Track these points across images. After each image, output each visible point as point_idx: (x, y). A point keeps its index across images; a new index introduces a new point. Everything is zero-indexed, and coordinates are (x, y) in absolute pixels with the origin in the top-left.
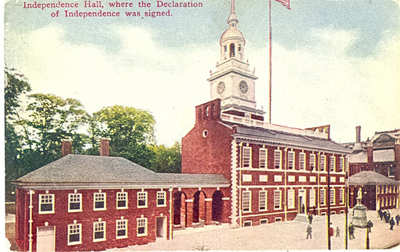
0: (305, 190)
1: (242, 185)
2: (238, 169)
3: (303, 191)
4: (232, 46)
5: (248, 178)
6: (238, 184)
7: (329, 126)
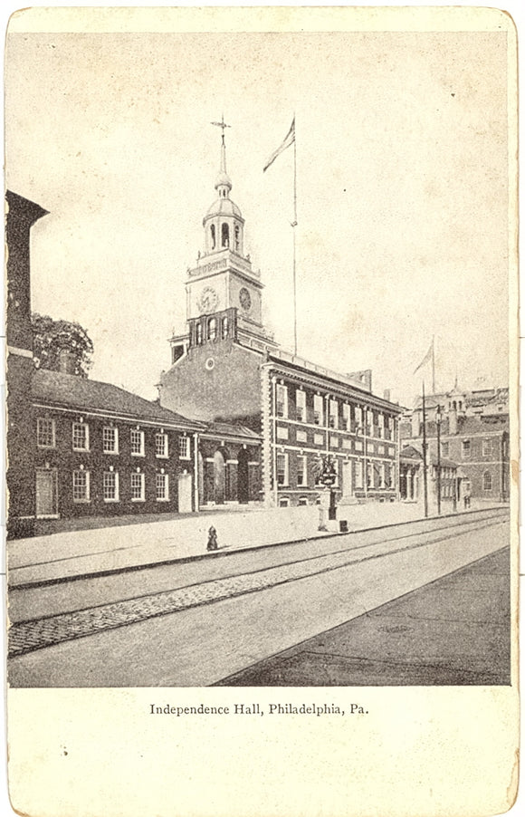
0: (350, 462)
1: (276, 443)
2: (271, 417)
3: (346, 463)
4: (225, 228)
5: (283, 433)
6: (272, 439)
7: (371, 371)
